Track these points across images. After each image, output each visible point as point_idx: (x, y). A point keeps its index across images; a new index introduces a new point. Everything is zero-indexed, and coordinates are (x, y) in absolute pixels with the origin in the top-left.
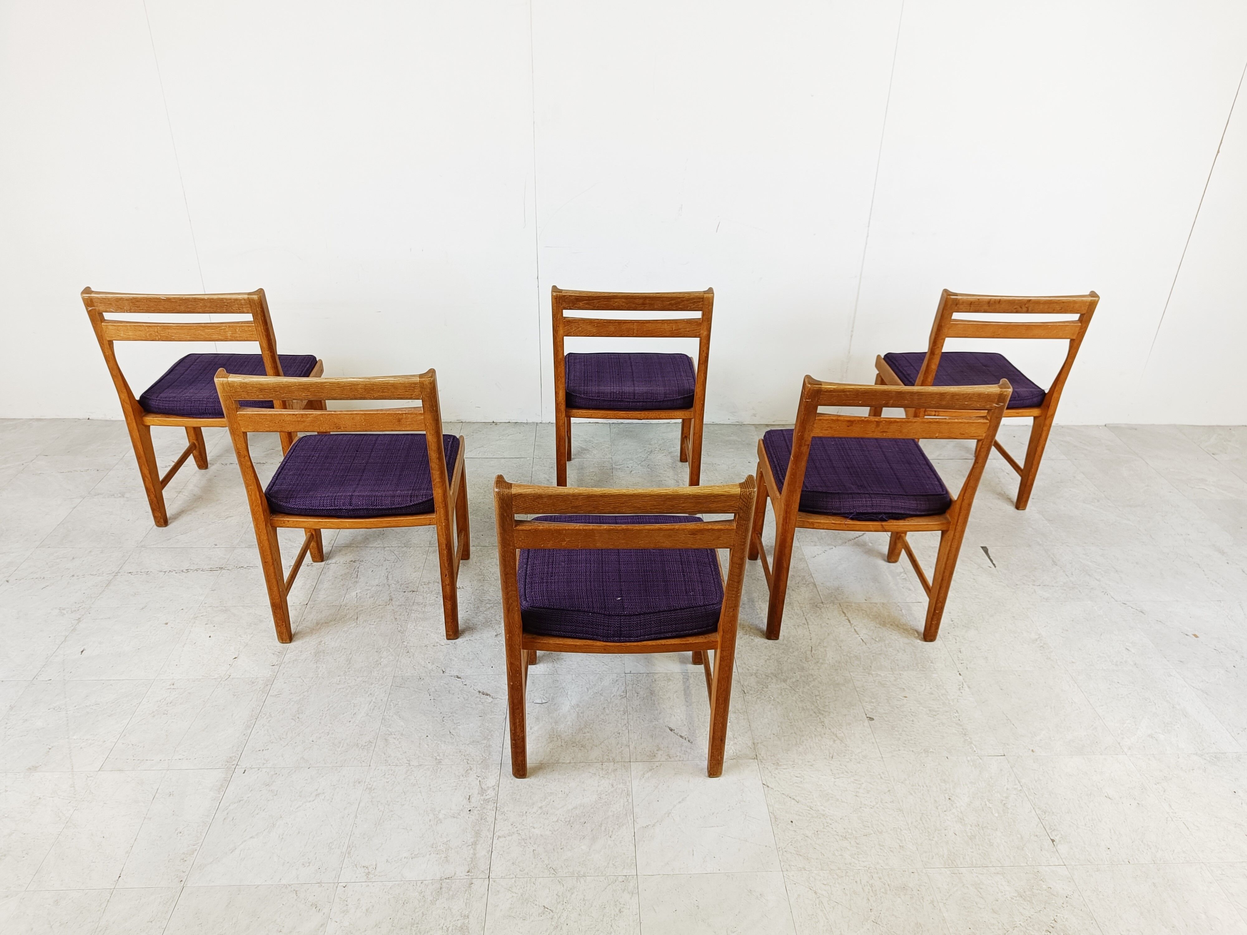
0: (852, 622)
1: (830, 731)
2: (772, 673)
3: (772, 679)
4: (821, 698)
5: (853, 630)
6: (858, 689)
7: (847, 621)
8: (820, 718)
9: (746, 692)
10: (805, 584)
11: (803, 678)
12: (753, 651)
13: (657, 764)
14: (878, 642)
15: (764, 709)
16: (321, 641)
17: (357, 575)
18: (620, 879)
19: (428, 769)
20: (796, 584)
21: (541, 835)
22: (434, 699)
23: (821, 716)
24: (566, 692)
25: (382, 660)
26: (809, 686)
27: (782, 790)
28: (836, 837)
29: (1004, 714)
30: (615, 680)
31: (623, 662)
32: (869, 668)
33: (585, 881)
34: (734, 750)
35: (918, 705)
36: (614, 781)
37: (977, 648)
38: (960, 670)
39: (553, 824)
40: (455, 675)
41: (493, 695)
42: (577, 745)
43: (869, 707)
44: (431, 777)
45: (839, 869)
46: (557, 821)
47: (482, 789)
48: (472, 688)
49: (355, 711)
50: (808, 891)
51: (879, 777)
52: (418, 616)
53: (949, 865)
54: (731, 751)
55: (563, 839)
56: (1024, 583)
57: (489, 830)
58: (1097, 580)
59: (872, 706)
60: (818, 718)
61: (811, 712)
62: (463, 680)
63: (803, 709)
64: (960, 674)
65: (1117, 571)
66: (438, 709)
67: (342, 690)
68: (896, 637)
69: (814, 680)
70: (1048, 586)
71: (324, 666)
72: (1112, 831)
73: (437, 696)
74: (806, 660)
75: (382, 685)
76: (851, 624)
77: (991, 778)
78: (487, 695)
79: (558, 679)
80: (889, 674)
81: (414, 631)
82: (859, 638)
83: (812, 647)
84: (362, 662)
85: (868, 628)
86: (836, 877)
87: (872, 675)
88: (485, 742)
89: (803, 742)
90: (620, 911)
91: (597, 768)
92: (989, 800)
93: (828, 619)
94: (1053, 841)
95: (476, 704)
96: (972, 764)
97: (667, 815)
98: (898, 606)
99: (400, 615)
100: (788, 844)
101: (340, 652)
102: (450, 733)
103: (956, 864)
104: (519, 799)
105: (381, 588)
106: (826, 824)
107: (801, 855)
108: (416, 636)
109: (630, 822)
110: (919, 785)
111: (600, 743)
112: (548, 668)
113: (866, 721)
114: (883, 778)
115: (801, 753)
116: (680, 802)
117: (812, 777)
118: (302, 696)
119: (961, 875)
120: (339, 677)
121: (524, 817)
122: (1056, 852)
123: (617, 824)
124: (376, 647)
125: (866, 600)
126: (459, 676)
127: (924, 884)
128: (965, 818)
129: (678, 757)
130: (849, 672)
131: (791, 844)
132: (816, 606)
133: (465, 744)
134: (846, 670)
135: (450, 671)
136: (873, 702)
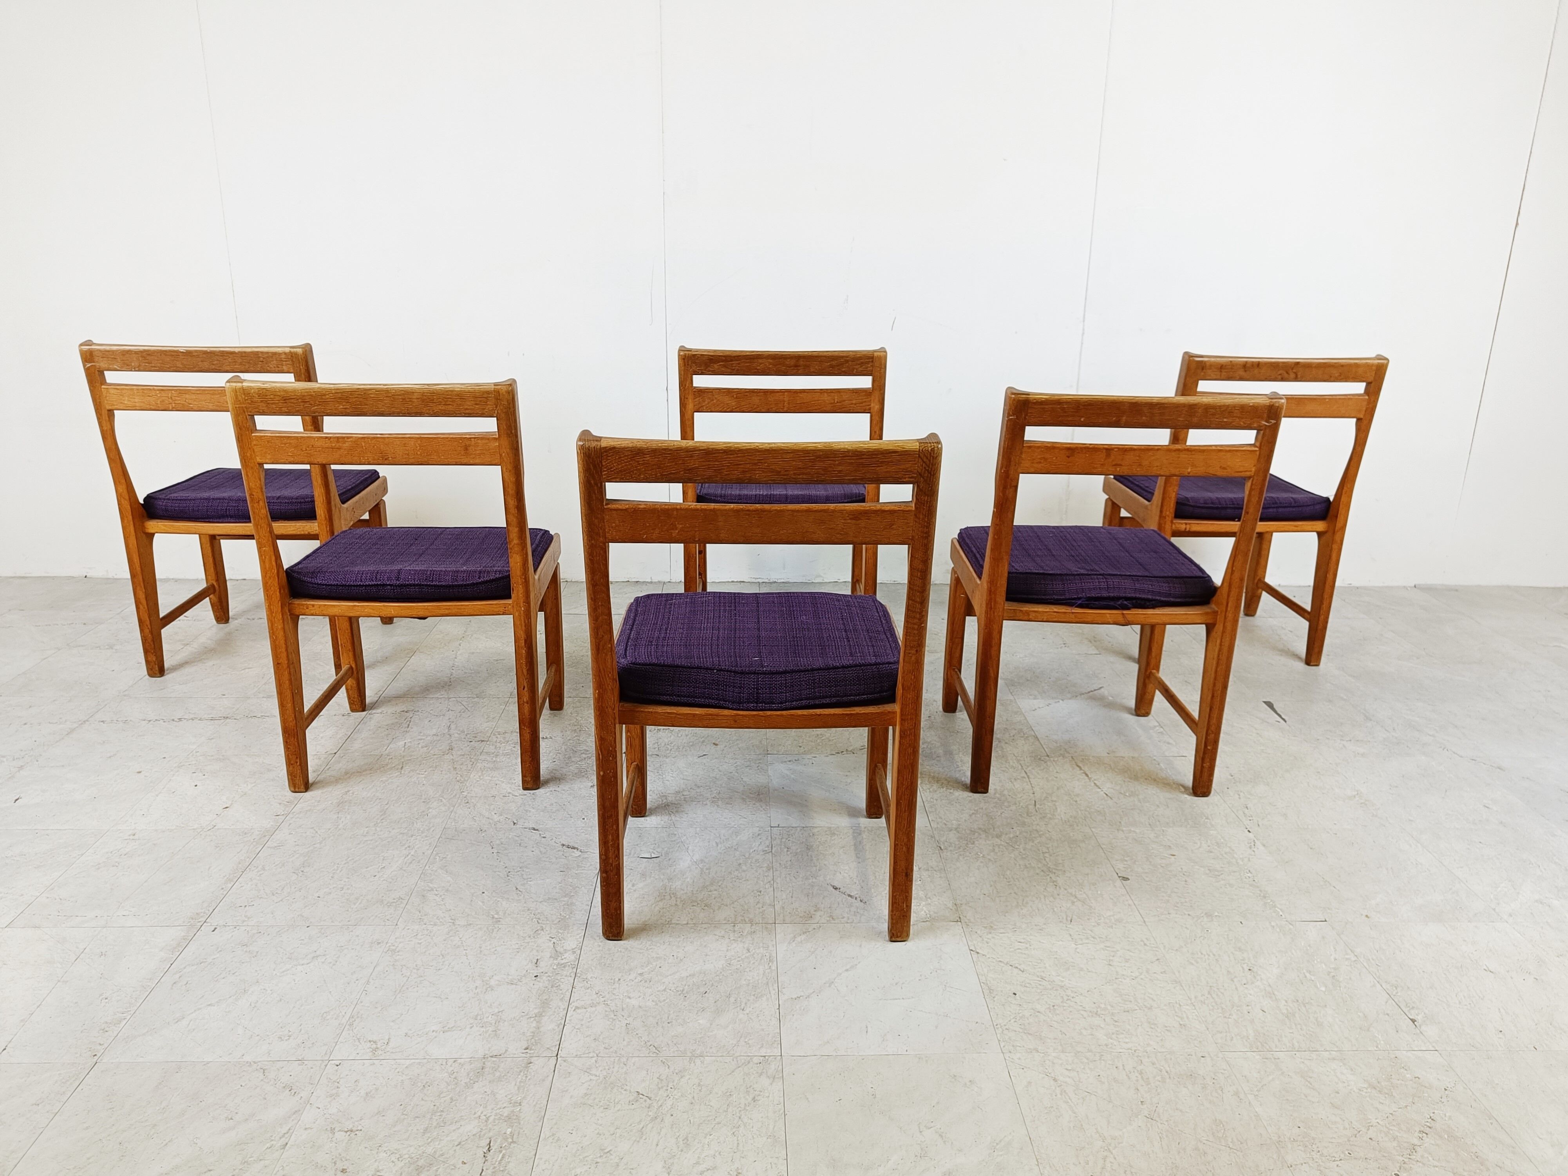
0: (1090, 776)
1: (1066, 891)
2: (980, 829)
3: (980, 834)
4: (1051, 855)
5: (1093, 784)
6: (1103, 846)
7: (1084, 775)
8: (1051, 878)
9: (942, 847)
10: (1022, 737)
11: (1025, 834)
12: (953, 804)
13: (815, 926)
14: (1130, 796)
15: (969, 868)
16: (348, 791)
17: (409, 725)
18: (756, 1060)
19: (480, 929)
20: (1010, 737)
21: (640, 1007)
22: (498, 853)
23: (1051, 875)
24: (686, 846)
25: (430, 810)
26: (1033, 842)
27: (999, 957)
28: (1082, 1012)
29: (1320, 875)
30: (757, 834)
31: (769, 815)
32: (1118, 823)
33: (702, 1062)
34: (927, 911)
35: (1192, 864)
36: (750, 945)
37: (1270, 804)
38: (1248, 827)
39: (658, 993)
40: (531, 826)
41: (582, 848)
42: (698, 904)
43: (1120, 866)
44: (484, 938)
45: (1090, 1051)
46: (665, 990)
47: (557, 952)
48: (553, 841)
49: (384, 865)
50: (1044, 1078)
51: (1142, 943)
52: (486, 765)
53: (1257, 1049)
54: (923, 912)
55: (671, 1012)
56: (1328, 739)
57: (562, 1000)
58: (1431, 736)
59: (1124, 864)
60: (1048, 877)
61: (1038, 871)
62: (541, 832)
63: (1026, 867)
64: (1249, 831)
65: (1456, 727)
66: (502, 863)
67: (369, 842)
68: (1154, 792)
69: (1040, 836)
70: (1362, 741)
71: (349, 817)
72: (1502, 1010)
73: (503, 849)
74: (1028, 815)
75: (426, 836)
76: (1090, 779)
77: (1309, 946)
78: (574, 848)
79: (676, 833)
80: (1148, 830)
81: (478, 781)
82: (1102, 792)
83: (1035, 802)
84: (402, 813)
85: (1114, 783)
86: (1086, 1061)
87: (1123, 831)
88: (566, 899)
89: (1027, 903)
90: (754, 1100)
91: (727, 930)
92: (1310, 972)
93: (1057, 772)
94: (1413, 1021)
95: (557, 858)
96: (1278, 930)
97: (828, 985)
98: (1154, 760)
99: (462, 764)
100: (1010, 1021)
101: (372, 803)
102: (517, 889)
103: (1268, 1047)
104: (609, 964)
105: (439, 738)
106: (1065, 998)
107: (1029, 1034)
108: (480, 786)
109: (773, 992)
110: (1202, 954)
111: (731, 902)
112: (662, 820)
113: (1119, 882)
114: (1148, 945)
115: (1024, 915)
116: (847, 970)
117: (1043, 943)
118: (312, 848)
119: (1277, 1060)
120: (367, 829)
121: (617, 985)
122: (1421, 1034)
123: (754, 995)
124: (424, 797)
125: (1108, 754)
126: (536, 828)
127: (1222, 1071)
128: (1276, 993)
129: (845, 919)
130: (1090, 828)
131: (1014, 1020)
132: (1040, 759)
133: (537, 901)
134: (1086, 826)
135: (524, 823)
136: (1126, 861)
